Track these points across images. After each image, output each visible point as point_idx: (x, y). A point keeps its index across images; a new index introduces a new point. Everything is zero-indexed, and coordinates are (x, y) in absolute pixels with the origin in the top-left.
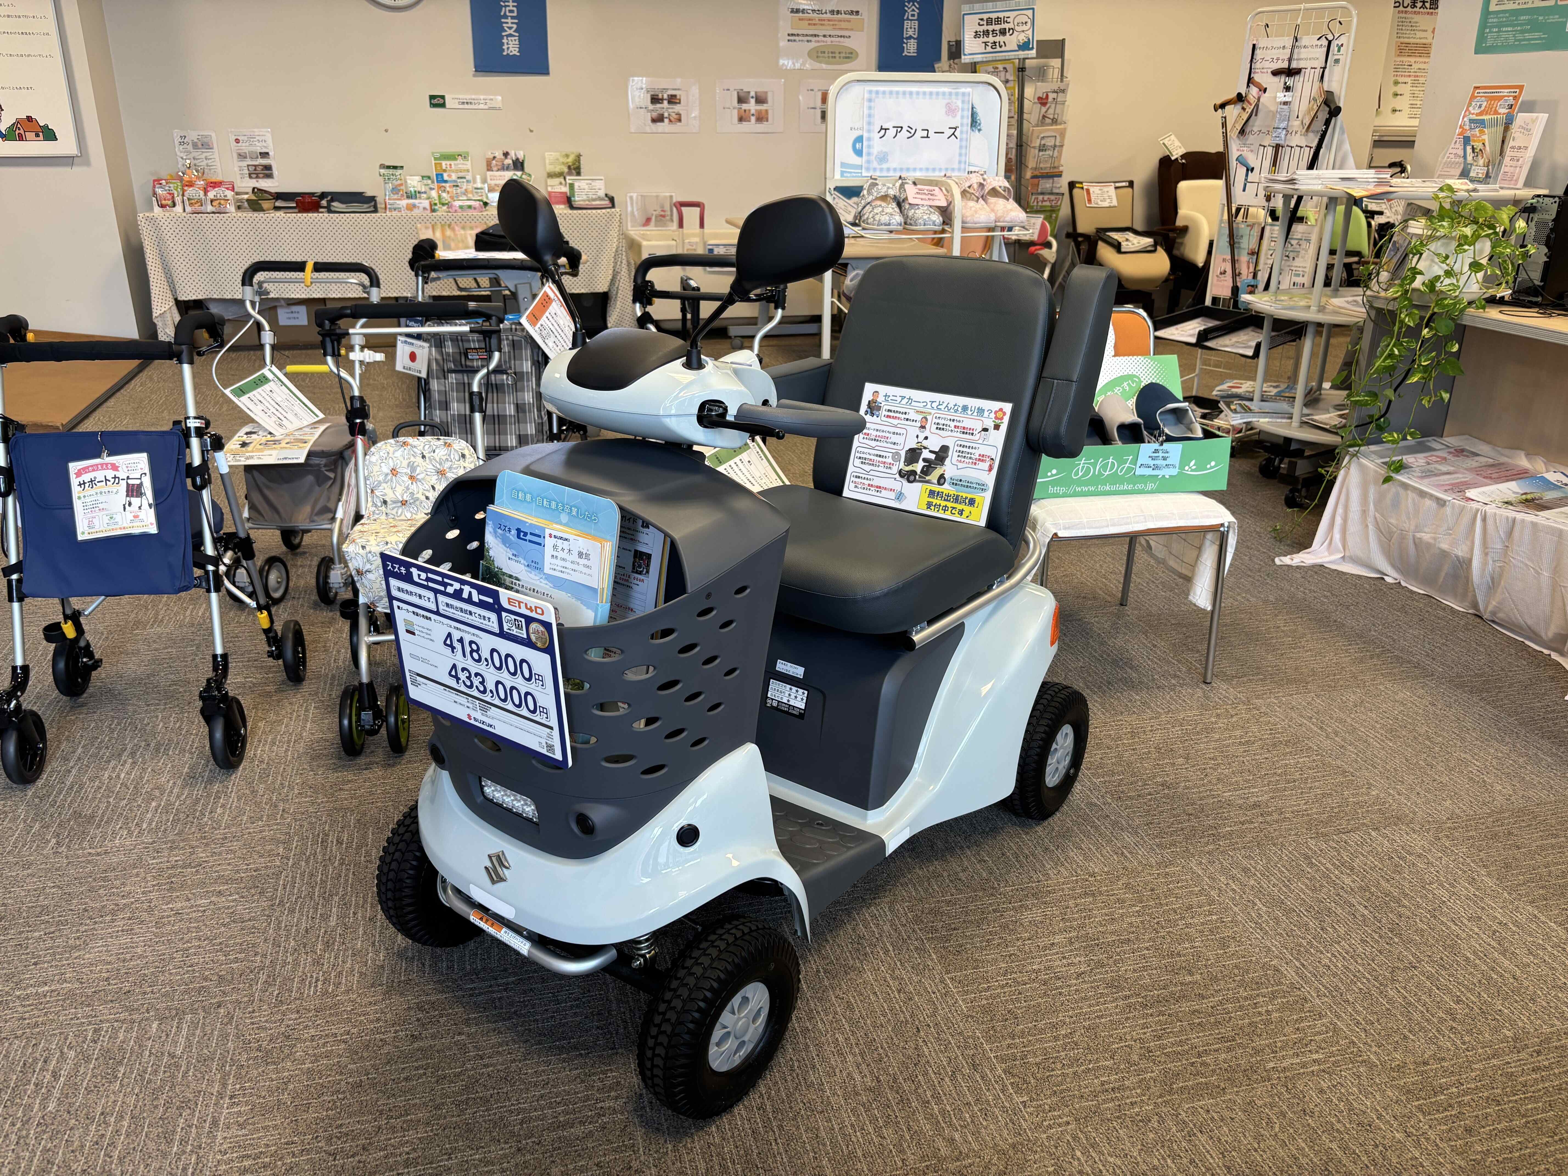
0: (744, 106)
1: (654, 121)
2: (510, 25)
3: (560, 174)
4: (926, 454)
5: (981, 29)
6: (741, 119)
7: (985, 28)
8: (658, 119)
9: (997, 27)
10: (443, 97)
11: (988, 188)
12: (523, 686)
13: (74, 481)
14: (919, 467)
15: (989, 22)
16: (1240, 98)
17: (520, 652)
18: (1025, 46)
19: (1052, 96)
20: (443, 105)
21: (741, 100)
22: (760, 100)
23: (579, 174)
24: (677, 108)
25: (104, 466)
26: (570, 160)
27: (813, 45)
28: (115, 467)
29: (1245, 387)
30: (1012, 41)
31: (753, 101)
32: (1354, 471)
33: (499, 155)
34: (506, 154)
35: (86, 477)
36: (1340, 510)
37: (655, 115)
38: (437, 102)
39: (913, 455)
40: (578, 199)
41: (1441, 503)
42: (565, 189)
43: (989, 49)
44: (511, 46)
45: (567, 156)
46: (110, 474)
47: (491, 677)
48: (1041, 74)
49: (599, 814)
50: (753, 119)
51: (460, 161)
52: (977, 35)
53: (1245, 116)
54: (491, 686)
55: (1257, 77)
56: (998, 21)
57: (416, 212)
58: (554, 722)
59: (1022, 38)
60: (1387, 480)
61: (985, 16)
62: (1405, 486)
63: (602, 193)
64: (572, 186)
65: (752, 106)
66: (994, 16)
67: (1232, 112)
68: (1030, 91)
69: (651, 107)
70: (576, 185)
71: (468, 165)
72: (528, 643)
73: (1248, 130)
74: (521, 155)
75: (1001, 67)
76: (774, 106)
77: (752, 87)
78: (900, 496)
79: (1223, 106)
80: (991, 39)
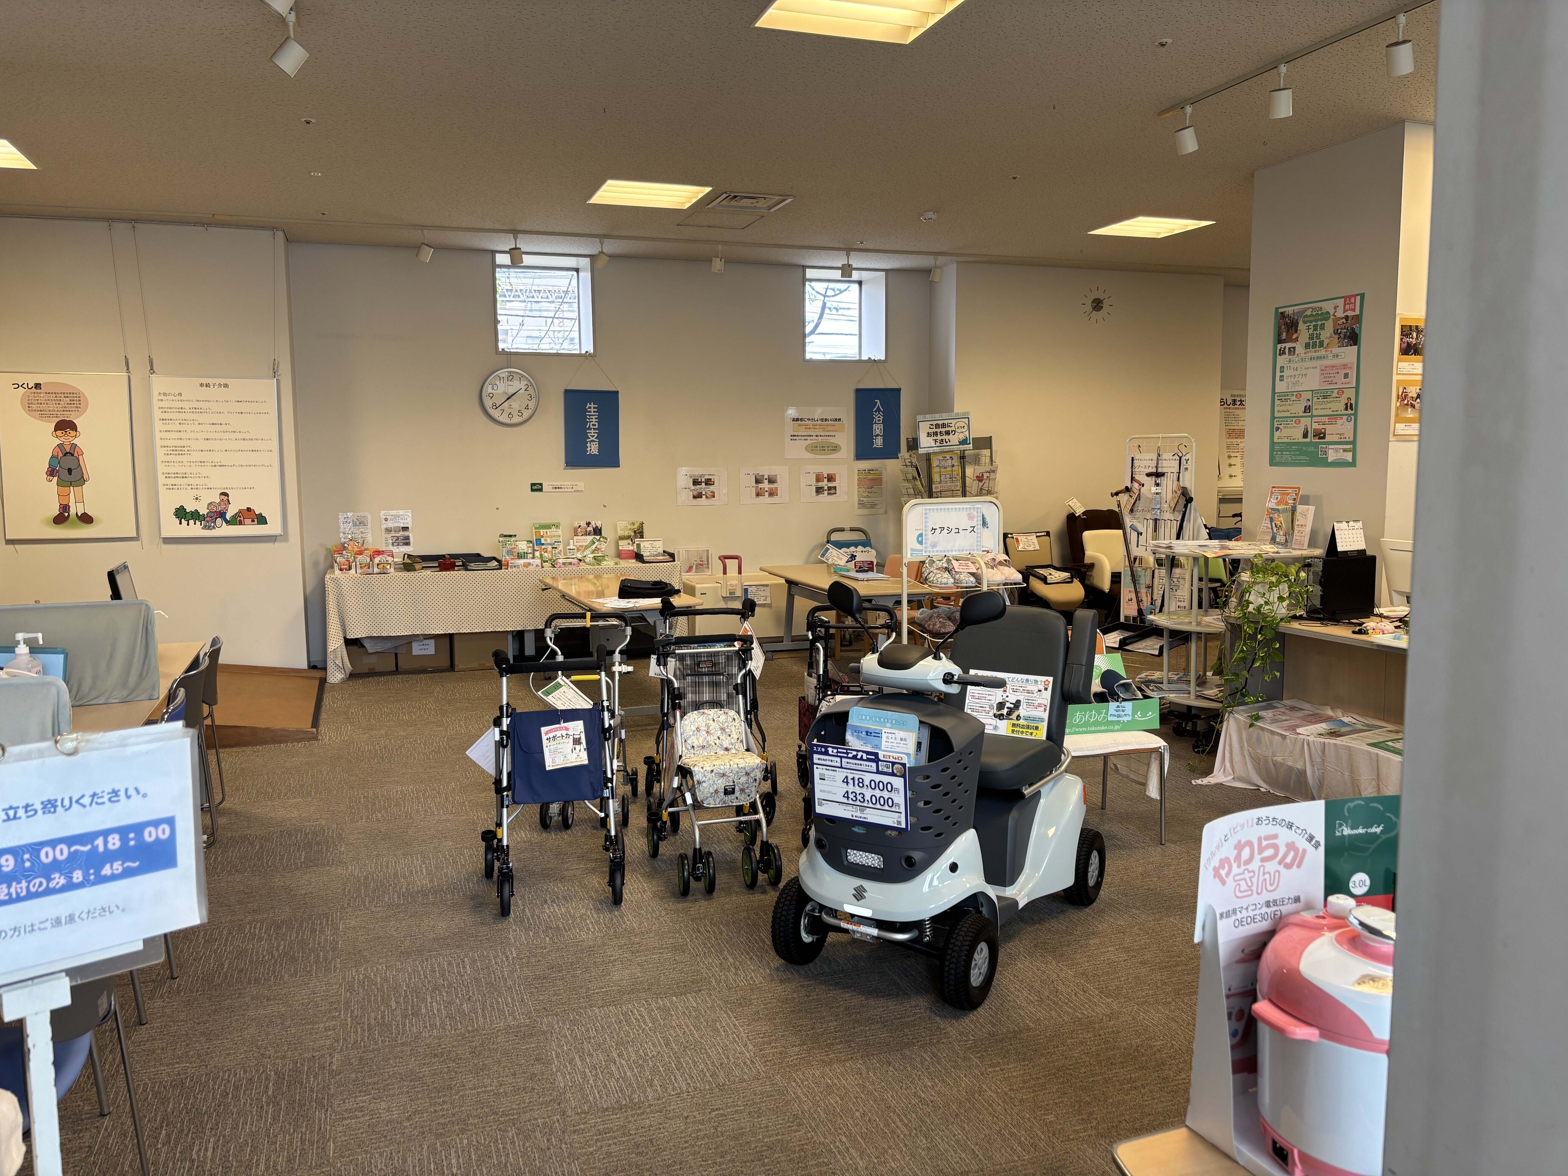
0: (760, 486)
1: (695, 497)
2: (593, 434)
3: (628, 537)
4: (1008, 705)
5: (932, 431)
6: (758, 495)
7: (935, 430)
8: (698, 496)
9: (943, 430)
10: (541, 484)
11: (997, 561)
12: (886, 795)
13: (544, 738)
14: (1005, 711)
15: (937, 426)
16: (1127, 490)
17: (886, 779)
18: (964, 442)
19: (985, 475)
20: (541, 490)
21: (758, 481)
22: (771, 481)
23: (642, 537)
24: (712, 488)
25: (561, 729)
26: (636, 526)
27: (809, 442)
28: (567, 729)
29: (1157, 675)
30: (954, 439)
31: (766, 482)
32: (1232, 721)
33: (583, 524)
34: (588, 524)
35: (551, 735)
37: (695, 493)
38: (536, 488)
39: (1001, 706)
40: (647, 555)
41: (1284, 737)
42: (634, 548)
43: (938, 444)
44: (593, 448)
45: (633, 524)
46: (564, 733)
47: (868, 794)
48: (976, 460)
49: (917, 855)
50: (767, 494)
51: (554, 529)
52: (929, 435)
53: (1133, 502)
54: (867, 797)
55: (1137, 477)
56: (944, 425)
57: (530, 567)
58: (903, 810)
59: (962, 437)
60: (1251, 725)
61: (934, 423)
62: (1262, 729)
63: (661, 550)
64: (639, 546)
65: (766, 485)
66: (940, 422)
67: (1124, 497)
68: (969, 471)
69: (693, 488)
70: (642, 545)
71: (560, 532)
72: (893, 774)
73: (1135, 509)
74: (599, 524)
75: (948, 457)
76: (782, 485)
77: (765, 472)
78: (996, 728)
79: (1117, 494)
80: (939, 438)
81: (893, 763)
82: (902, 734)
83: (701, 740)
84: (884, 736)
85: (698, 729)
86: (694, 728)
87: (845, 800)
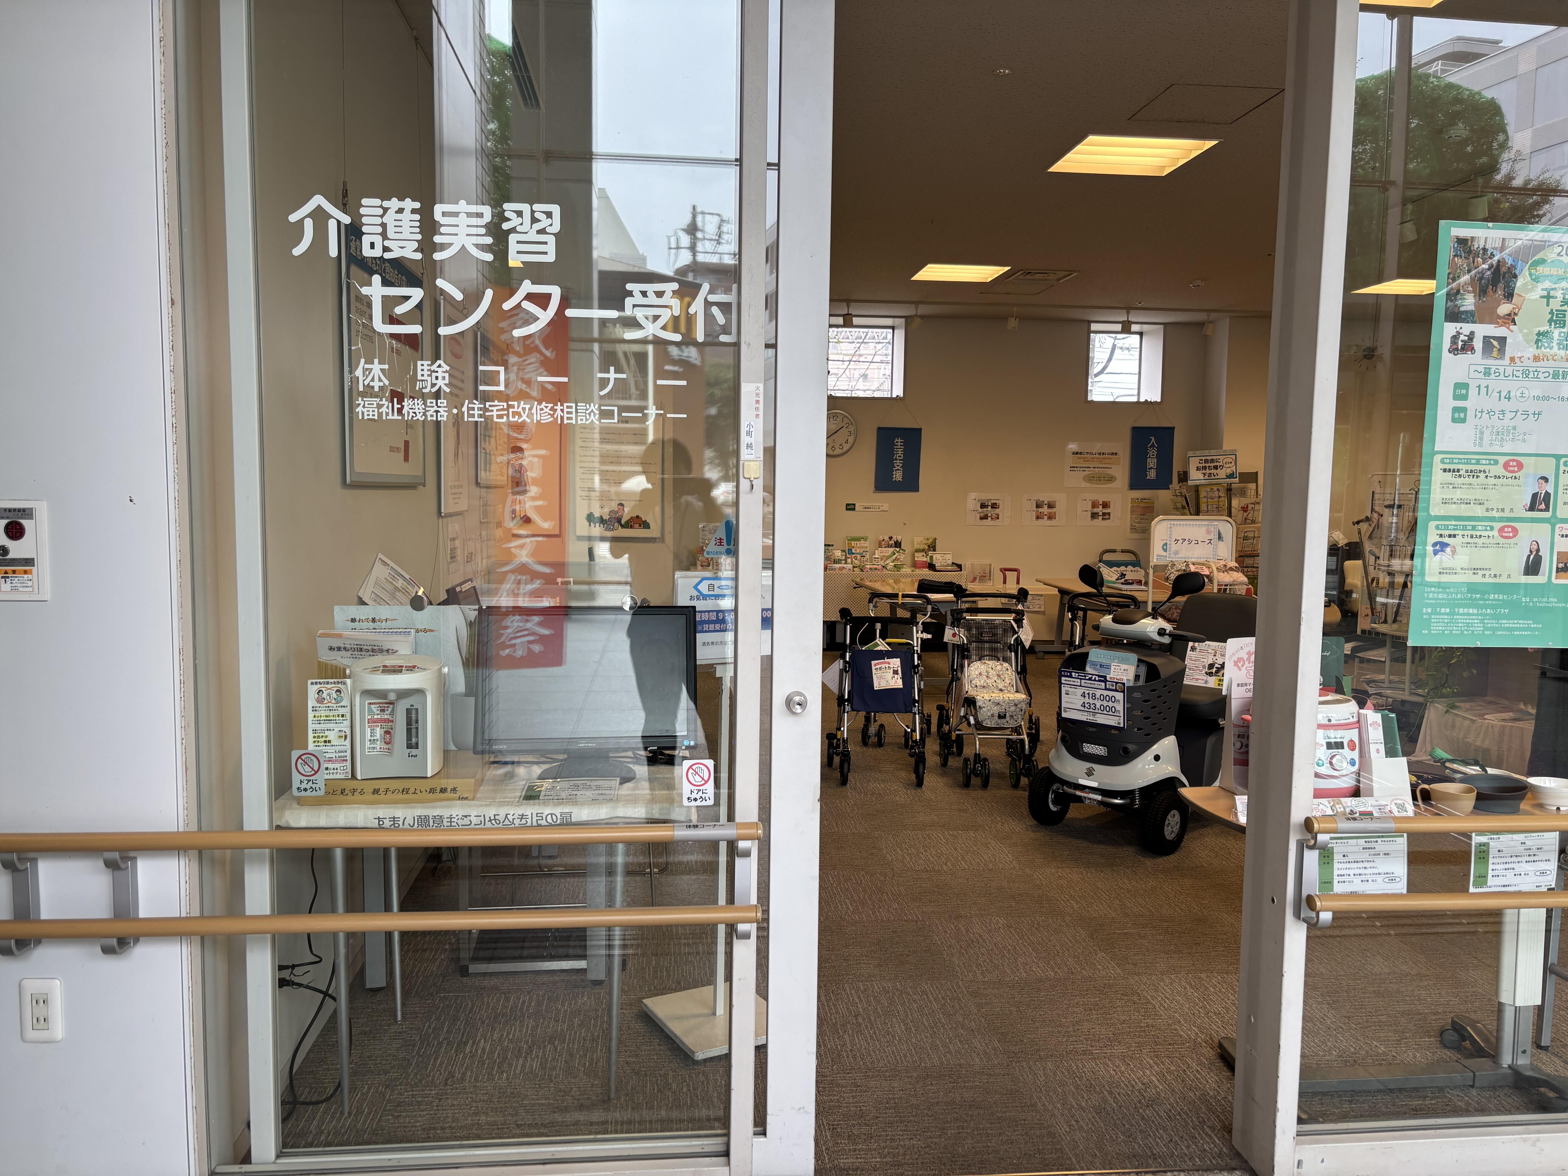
0: (1040, 510)
1: (981, 518)
2: (898, 464)
3: (923, 550)
4: (1217, 665)
5: (1201, 465)
6: (1038, 518)
7: (1204, 465)
8: (985, 517)
9: (1212, 465)
10: (854, 505)
11: (1228, 567)
12: (1111, 704)
13: (873, 668)
14: (1214, 670)
15: (1206, 461)
16: (1367, 519)
17: (1111, 693)
18: (1231, 476)
19: (1250, 506)
20: (854, 509)
21: (1038, 506)
22: (1051, 506)
23: (934, 550)
24: (997, 511)
25: (886, 663)
26: (930, 541)
27: (1087, 473)
28: (889, 663)
30: (1222, 473)
31: (1046, 507)
32: (1432, 710)
33: (886, 538)
34: (891, 538)
35: (878, 667)
36: (1428, 732)
37: (982, 515)
38: (850, 507)
39: (1211, 666)
40: (938, 565)
41: (1473, 722)
42: (928, 559)
43: (1206, 477)
44: (898, 476)
45: (928, 539)
46: (887, 666)
47: (1098, 704)
48: (1243, 493)
49: (1131, 747)
50: (1046, 517)
51: (862, 542)
52: (1198, 469)
53: (1371, 529)
54: (1098, 706)
55: (1376, 508)
56: (1212, 461)
57: (844, 571)
58: (1122, 715)
59: (1229, 471)
61: (1204, 458)
63: (950, 562)
64: (931, 557)
65: (1045, 510)
66: (1209, 458)
67: (1364, 526)
68: (1235, 503)
69: (980, 510)
70: (934, 557)
71: (867, 544)
72: (1116, 690)
73: (1374, 536)
74: (899, 539)
75: (1215, 489)
76: (1059, 510)
77: (1045, 498)
78: (1206, 682)
79: (1358, 523)
80: (1208, 471)
81: (1117, 683)
82: (1125, 667)
83: (982, 681)
84: (1113, 668)
85: (980, 674)
86: (977, 673)
87: (1082, 708)
